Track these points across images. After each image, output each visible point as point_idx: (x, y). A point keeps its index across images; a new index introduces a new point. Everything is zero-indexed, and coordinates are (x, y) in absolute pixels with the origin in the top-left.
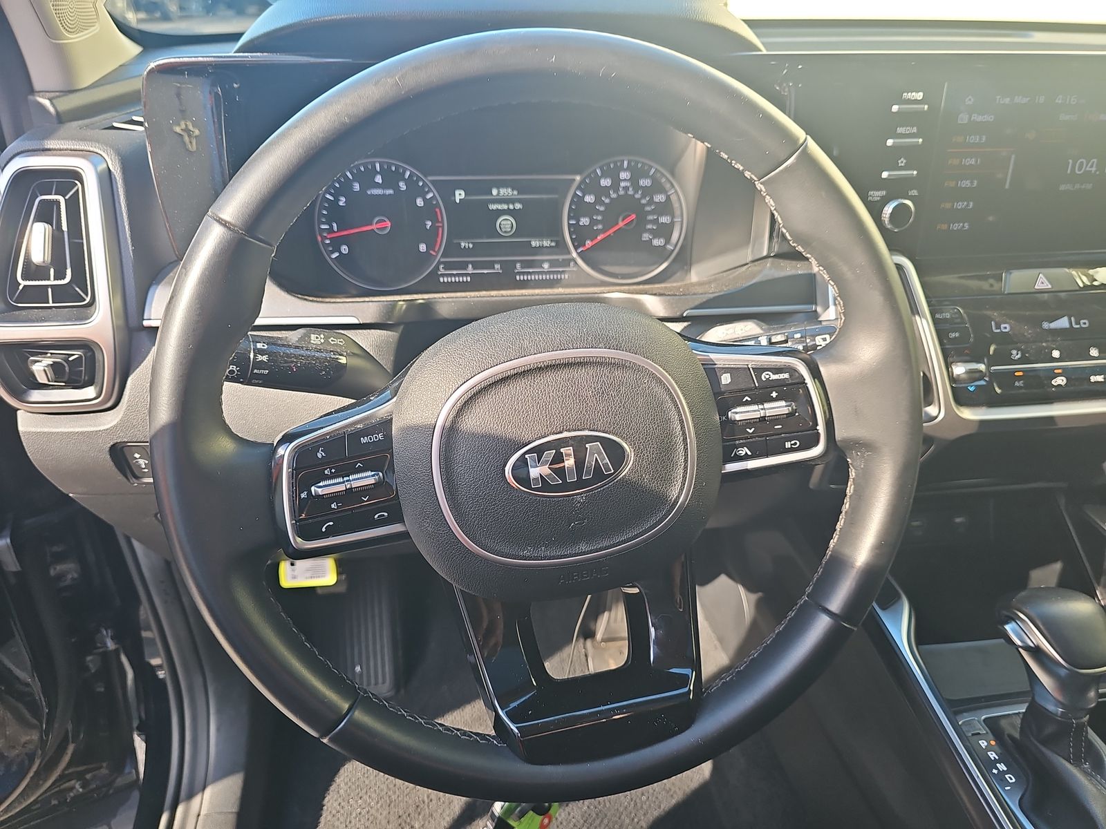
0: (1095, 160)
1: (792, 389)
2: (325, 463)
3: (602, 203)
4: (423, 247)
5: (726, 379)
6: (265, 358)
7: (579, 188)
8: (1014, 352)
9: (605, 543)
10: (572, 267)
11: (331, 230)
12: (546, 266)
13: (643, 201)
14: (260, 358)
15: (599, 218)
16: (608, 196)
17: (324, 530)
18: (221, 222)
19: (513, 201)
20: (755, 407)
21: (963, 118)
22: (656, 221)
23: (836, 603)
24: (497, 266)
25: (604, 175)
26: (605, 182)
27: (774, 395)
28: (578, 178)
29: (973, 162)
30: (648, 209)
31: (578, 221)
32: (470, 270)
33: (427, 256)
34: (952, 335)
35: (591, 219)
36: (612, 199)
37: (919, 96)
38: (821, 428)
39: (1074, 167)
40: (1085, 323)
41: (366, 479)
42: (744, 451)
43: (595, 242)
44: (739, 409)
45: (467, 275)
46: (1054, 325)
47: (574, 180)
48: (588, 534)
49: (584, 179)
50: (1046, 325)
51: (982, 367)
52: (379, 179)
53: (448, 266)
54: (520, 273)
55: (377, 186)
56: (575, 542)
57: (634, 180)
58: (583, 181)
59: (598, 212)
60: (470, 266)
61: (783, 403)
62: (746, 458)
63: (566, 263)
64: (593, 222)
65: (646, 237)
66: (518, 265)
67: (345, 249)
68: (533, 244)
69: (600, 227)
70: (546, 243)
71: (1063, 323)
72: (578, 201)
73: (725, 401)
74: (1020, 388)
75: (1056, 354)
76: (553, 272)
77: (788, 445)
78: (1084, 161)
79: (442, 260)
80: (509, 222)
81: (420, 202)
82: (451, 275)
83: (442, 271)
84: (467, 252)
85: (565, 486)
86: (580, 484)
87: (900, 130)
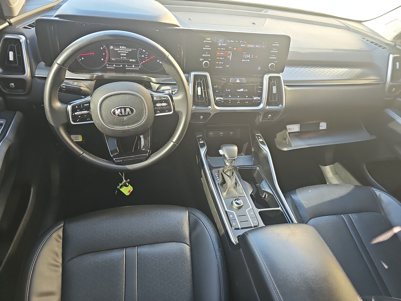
0: (250, 55)
1: (166, 101)
2: (77, 109)
3: (147, 52)
4: (102, 59)
5: (155, 98)
6: (65, 87)
7: (141, 48)
8: (230, 96)
9: (131, 126)
10: (140, 67)
12: (133, 66)
14: (64, 87)
15: (147, 55)
17: (77, 121)
18: (57, 64)
20: (160, 104)
21: (220, 44)
23: (174, 140)
24: (121, 65)
27: (164, 102)
29: (222, 54)
31: (141, 56)
32: (114, 66)
33: (104, 62)
34: (217, 91)
37: (209, 39)
38: (172, 108)
39: (245, 56)
40: (246, 90)
41: (86, 112)
42: (158, 112)
43: (145, 61)
44: (157, 104)
46: (240, 90)
48: (127, 124)
50: (238, 90)
51: (222, 98)
56: (125, 126)
60: (114, 65)
61: (165, 103)
62: (159, 113)
64: (145, 56)
65: (158, 61)
66: (126, 65)
67: (83, 58)
68: (130, 60)
69: (147, 58)
70: (133, 61)
71: (242, 90)
72: (141, 51)
73: (155, 102)
74: (230, 103)
75: (238, 97)
76: (135, 68)
77: (166, 111)
78: (247, 55)
79: (107, 63)
81: (102, 48)
82: (110, 67)
83: (107, 65)
84: (113, 61)
85: (122, 116)
86: (125, 115)
87: (206, 46)
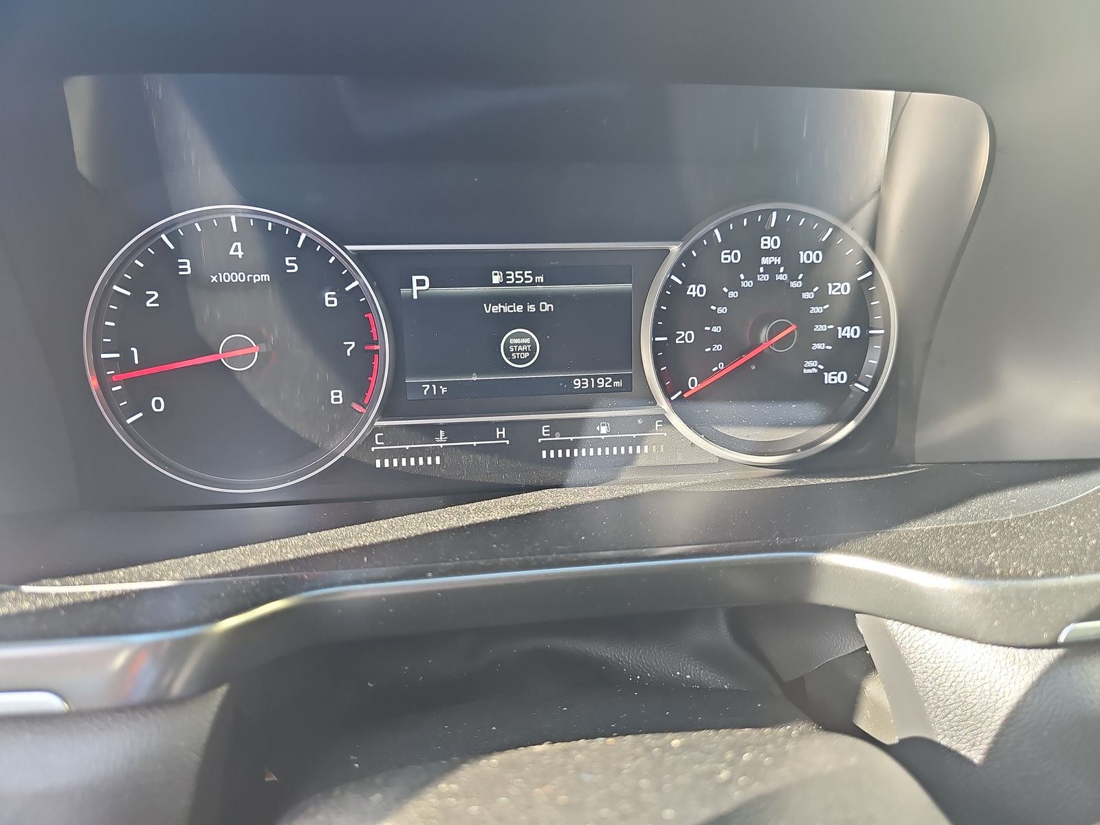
3: (724, 301)
4: (336, 396)
7: (676, 270)
10: (659, 432)
11: (125, 363)
12: (604, 430)
13: (807, 295)
15: (717, 329)
16: (735, 286)
19: (536, 299)
22: (830, 337)
24: (499, 433)
25: (728, 244)
26: (729, 257)
28: (675, 249)
30: (814, 310)
31: (673, 336)
32: (440, 442)
33: (346, 416)
35: (700, 333)
36: (742, 291)
43: (708, 380)
45: (433, 453)
47: (668, 251)
49: (688, 252)
52: (237, 250)
53: (390, 435)
54: (548, 446)
55: (233, 265)
57: (787, 253)
58: (685, 256)
59: (716, 319)
60: (442, 434)
63: (649, 422)
64: (705, 339)
65: (811, 367)
66: (545, 430)
67: (156, 404)
68: (577, 384)
69: (719, 348)
70: (605, 383)
72: (672, 294)
76: (618, 443)
79: (377, 423)
80: (527, 341)
81: (330, 299)
82: (401, 454)
83: (379, 445)
84: (435, 405)
